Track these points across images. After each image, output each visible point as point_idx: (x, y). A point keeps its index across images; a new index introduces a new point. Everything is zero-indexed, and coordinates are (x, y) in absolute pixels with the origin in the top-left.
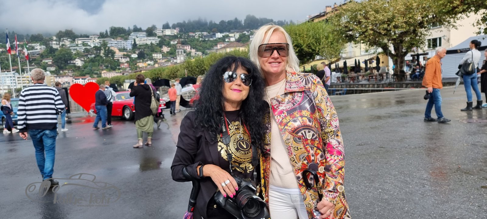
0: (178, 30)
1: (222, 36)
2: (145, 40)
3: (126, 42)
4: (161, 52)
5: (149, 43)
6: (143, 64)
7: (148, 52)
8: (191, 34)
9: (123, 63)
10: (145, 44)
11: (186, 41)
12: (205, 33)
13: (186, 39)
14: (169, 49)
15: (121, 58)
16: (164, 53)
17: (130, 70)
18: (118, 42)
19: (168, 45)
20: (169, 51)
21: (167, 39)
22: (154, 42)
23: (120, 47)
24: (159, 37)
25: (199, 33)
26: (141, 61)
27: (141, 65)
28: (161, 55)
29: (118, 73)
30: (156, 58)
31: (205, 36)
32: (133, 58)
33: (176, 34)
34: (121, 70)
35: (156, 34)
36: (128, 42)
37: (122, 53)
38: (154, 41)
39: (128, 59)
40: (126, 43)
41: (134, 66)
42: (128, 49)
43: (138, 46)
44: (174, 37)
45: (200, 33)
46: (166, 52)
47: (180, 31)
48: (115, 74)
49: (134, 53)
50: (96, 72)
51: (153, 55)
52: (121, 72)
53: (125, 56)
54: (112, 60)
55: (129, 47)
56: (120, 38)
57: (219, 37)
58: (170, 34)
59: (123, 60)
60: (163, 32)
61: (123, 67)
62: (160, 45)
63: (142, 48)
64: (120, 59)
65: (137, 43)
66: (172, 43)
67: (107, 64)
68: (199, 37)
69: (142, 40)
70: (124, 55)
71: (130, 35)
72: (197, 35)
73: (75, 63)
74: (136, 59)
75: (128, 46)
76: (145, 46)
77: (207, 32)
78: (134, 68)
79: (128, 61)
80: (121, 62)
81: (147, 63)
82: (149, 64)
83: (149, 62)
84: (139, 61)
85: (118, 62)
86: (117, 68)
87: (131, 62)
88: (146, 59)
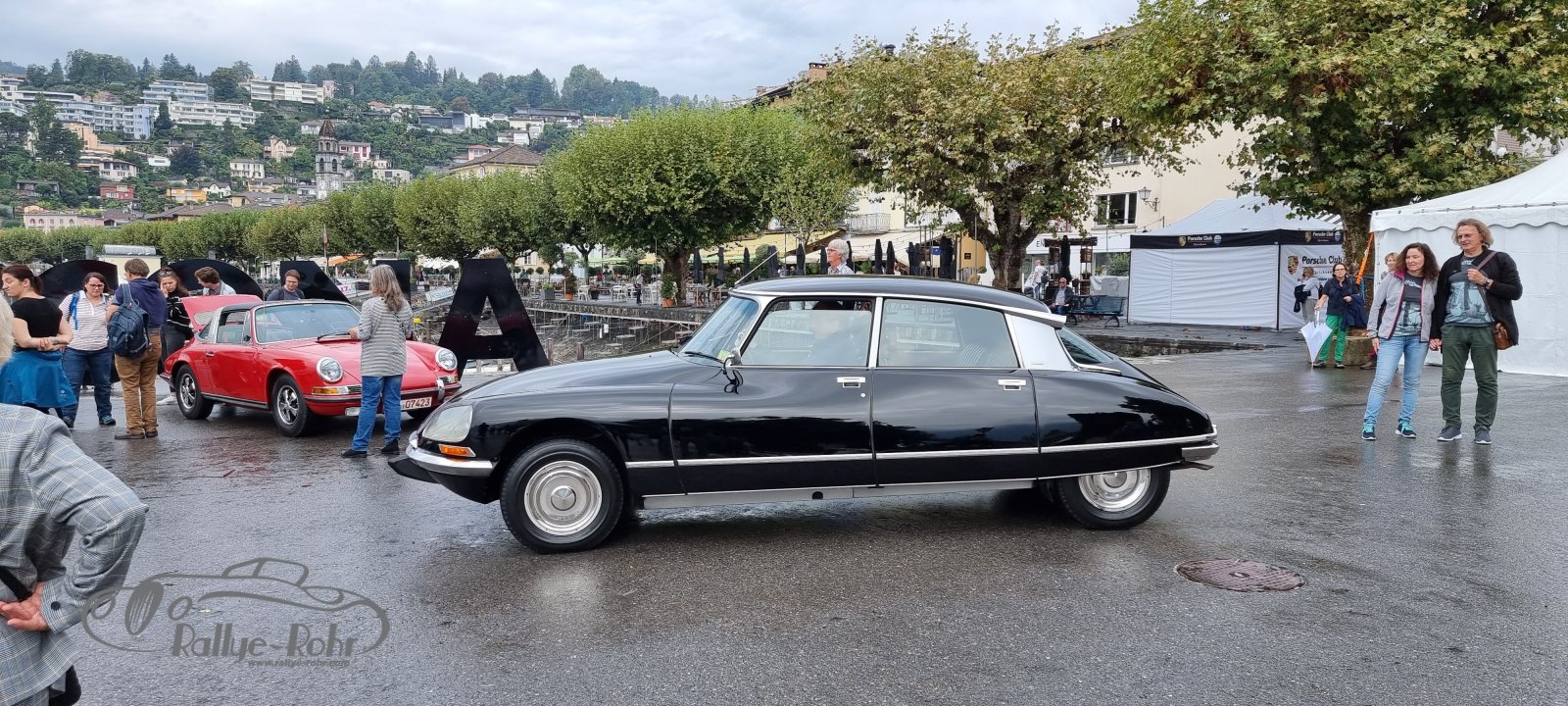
0: (333, 88)
1: (484, 125)
2: (203, 110)
3: (127, 110)
4: (263, 157)
5: (218, 120)
6: (190, 194)
7: (210, 155)
8: (376, 107)
9: (113, 185)
10: (203, 123)
11: (356, 130)
12: (427, 109)
13: (356, 121)
14: (294, 149)
15: (107, 164)
16: (274, 160)
17: (138, 210)
18: (96, 106)
19: (291, 136)
20: (290, 155)
21: (286, 117)
22: (236, 120)
23: (103, 124)
24: (257, 105)
25: (404, 106)
26: (184, 182)
27: (181, 196)
28: (261, 169)
29: (89, 216)
30: (241, 175)
31: (425, 119)
32: (151, 167)
33: (321, 100)
34: (101, 210)
35: (249, 96)
36: (136, 112)
37: (111, 149)
38: (241, 116)
39: (133, 171)
40: (130, 114)
41: (154, 197)
42: (137, 136)
43: (176, 127)
44: (313, 110)
45: (409, 107)
46: (279, 161)
47: (336, 94)
48: (74, 217)
49: (160, 151)
51: (232, 166)
52: (98, 216)
53: (121, 160)
54: (69, 170)
55: (141, 129)
56: (107, 93)
57: (476, 126)
58: (300, 100)
59: (114, 175)
60: (272, 89)
61: (108, 195)
62: (262, 132)
63: (190, 139)
64: (102, 167)
65: (173, 117)
66: (305, 129)
68: (405, 118)
69: (193, 109)
70: (118, 155)
71: (149, 89)
72: (397, 110)
74: (163, 172)
75: (135, 126)
76: (201, 132)
77: (432, 104)
78: (152, 205)
79: (130, 178)
80: (103, 180)
81: (206, 190)
82: (214, 195)
83: (214, 189)
84: (173, 182)
85: (94, 179)
86: (87, 200)
87: (145, 182)
88: (202, 179)
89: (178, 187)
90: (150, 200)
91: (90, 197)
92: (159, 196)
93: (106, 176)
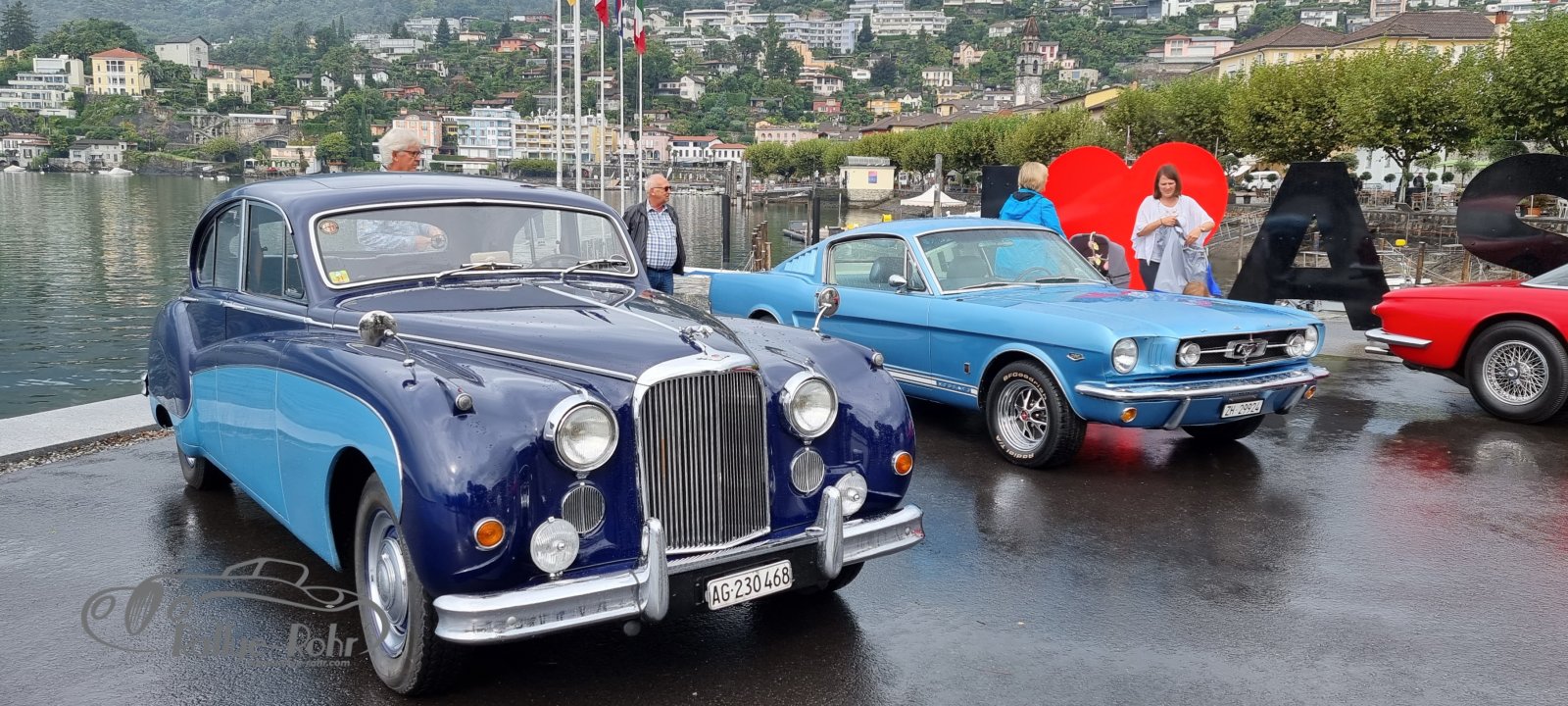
1: (1182, 11)
2: (900, 20)
3: (837, 25)
4: (952, 64)
5: (914, 29)
6: (887, 105)
7: (905, 65)
9: (824, 99)
10: (900, 34)
14: (981, 53)
15: (819, 79)
16: (963, 66)
17: (843, 122)
18: (812, 24)
19: (980, 40)
20: (978, 60)
21: (976, 19)
22: (929, 28)
23: (816, 41)
24: (950, 10)
26: (882, 93)
27: (879, 107)
28: (950, 75)
29: (807, 130)
30: (932, 84)
31: (1117, 10)
32: (855, 80)
34: (815, 123)
35: (941, 2)
36: (844, 27)
37: (823, 64)
38: (934, 23)
39: (840, 86)
40: (838, 29)
41: (857, 110)
42: (843, 50)
43: (876, 39)
44: (1003, 12)
46: (967, 67)
48: (797, 132)
49: (862, 64)
50: (736, 123)
51: (924, 74)
52: (814, 130)
53: (831, 75)
54: (791, 87)
55: (847, 45)
56: (819, 11)
58: (989, 2)
59: (825, 89)
61: (820, 110)
62: (952, 38)
63: (889, 50)
64: (815, 82)
65: (875, 29)
66: (993, 32)
67: (772, 100)
69: (892, 19)
70: (828, 70)
72: (1087, 4)
73: (678, 91)
74: (865, 84)
75: (843, 41)
76: (898, 42)
78: (855, 117)
79: (838, 92)
80: (816, 94)
81: (900, 100)
82: (907, 105)
83: (908, 100)
84: (873, 94)
85: (809, 94)
86: (802, 114)
87: (850, 95)
88: (898, 89)
89: (877, 98)
90: (853, 113)
91: (805, 112)
92: (861, 109)
93: (819, 92)
